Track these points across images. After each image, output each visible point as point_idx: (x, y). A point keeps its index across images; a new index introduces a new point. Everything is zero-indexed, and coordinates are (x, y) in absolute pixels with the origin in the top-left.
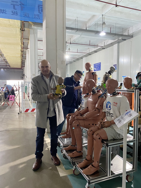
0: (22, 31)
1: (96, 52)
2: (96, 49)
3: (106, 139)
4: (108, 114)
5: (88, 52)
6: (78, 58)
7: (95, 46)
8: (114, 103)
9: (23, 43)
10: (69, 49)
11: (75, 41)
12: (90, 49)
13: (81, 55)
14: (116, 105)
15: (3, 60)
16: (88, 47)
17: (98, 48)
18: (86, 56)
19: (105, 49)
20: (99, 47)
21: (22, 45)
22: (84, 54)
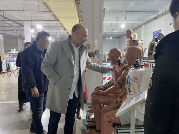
0: (77, 4)
1: (155, 18)
2: (156, 15)
3: (118, 123)
4: (128, 91)
5: (147, 19)
6: (137, 27)
7: (154, 12)
8: (134, 77)
9: (81, 16)
10: (126, 18)
11: (131, 9)
12: (149, 16)
13: (139, 23)
14: (135, 80)
15: (67, 33)
16: (147, 14)
17: (158, 14)
18: (145, 24)
19: (166, 14)
20: (160, 13)
21: (80, 18)
22: (143, 22)
